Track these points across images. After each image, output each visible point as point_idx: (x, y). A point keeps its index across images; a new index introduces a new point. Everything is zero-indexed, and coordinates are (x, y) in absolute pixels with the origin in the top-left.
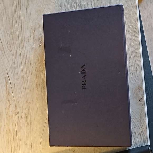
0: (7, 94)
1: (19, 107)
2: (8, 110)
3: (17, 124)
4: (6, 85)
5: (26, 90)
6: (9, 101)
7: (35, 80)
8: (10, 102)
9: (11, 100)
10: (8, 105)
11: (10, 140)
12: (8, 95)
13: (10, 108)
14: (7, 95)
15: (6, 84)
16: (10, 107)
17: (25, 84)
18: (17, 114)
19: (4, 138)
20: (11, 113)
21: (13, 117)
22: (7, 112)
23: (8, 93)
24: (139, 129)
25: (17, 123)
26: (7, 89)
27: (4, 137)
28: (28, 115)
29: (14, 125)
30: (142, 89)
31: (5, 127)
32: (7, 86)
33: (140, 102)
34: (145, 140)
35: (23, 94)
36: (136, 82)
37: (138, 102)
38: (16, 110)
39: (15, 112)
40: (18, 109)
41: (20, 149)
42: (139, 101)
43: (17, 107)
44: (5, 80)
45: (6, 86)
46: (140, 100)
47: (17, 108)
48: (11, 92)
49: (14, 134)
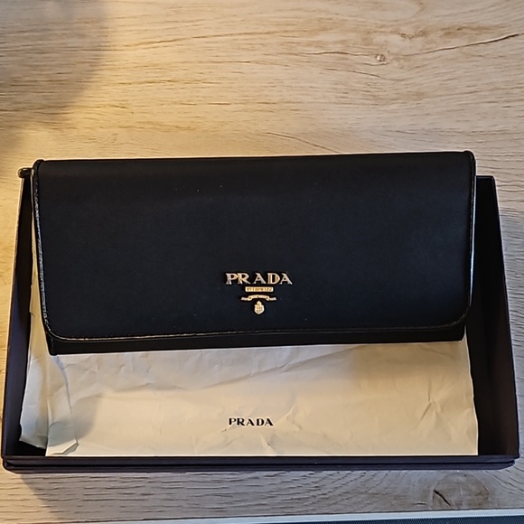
0: (448, 28)
1: (402, 68)
2: (390, 29)
3: (343, 59)
4: (479, 28)
5: (461, 94)
6: (424, 34)
7: (497, 128)
8: (419, 39)
9: (426, 42)
10: (406, 30)
11: (286, 31)
12: (442, 33)
13: (399, 37)
14: (443, 29)
15: (482, 29)
16: (403, 35)
17: (483, 93)
18: (378, 58)
19: (293, 10)
20: (379, 39)
21: (366, 45)
22: (382, 26)
23: (449, 32)
24: (333, 485)
25: (347, 59)
26: (464, 30)
27: (297, 9)
28: (375, 96)
29: (339, 45)
30: (480, 504)
31: (330, 16)
32: (473, 29)
33: (432, 493)
34: (295, 505)
35: (449, 82)
36: (503, 484)
37: (432, 488)
38: (392, 57)
39: (386, 54)
40: (396, 64)
41: (257, 62)
42: (437, 493)
43: (402, 61)
44: (497, 26)
45: (474, 26)
46: (441, 495)
47: (398, 60)
48: (455, 42)
49: (309, 44)
